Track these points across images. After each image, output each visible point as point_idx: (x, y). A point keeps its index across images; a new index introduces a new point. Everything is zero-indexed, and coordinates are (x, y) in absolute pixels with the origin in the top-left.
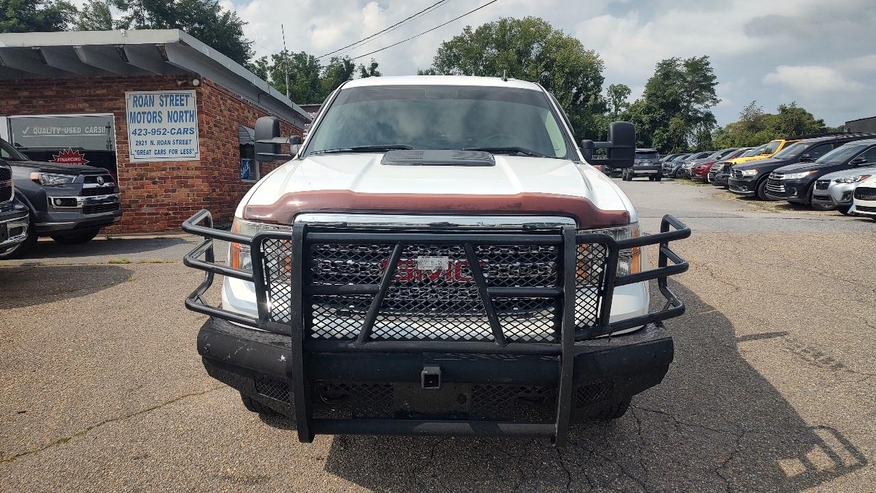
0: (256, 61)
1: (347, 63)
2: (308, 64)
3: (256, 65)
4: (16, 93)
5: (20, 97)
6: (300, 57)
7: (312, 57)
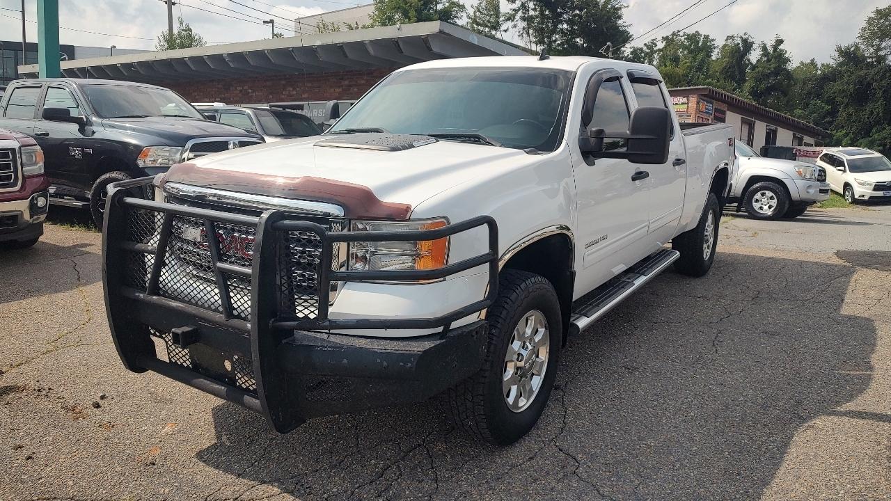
0: (645, 44)
1: (745, 41)
2: (700, 44)
3: (645, 48)
4: (341, 83)
5: (342, 86)
6: (693, 38)
7: (706, 37)
